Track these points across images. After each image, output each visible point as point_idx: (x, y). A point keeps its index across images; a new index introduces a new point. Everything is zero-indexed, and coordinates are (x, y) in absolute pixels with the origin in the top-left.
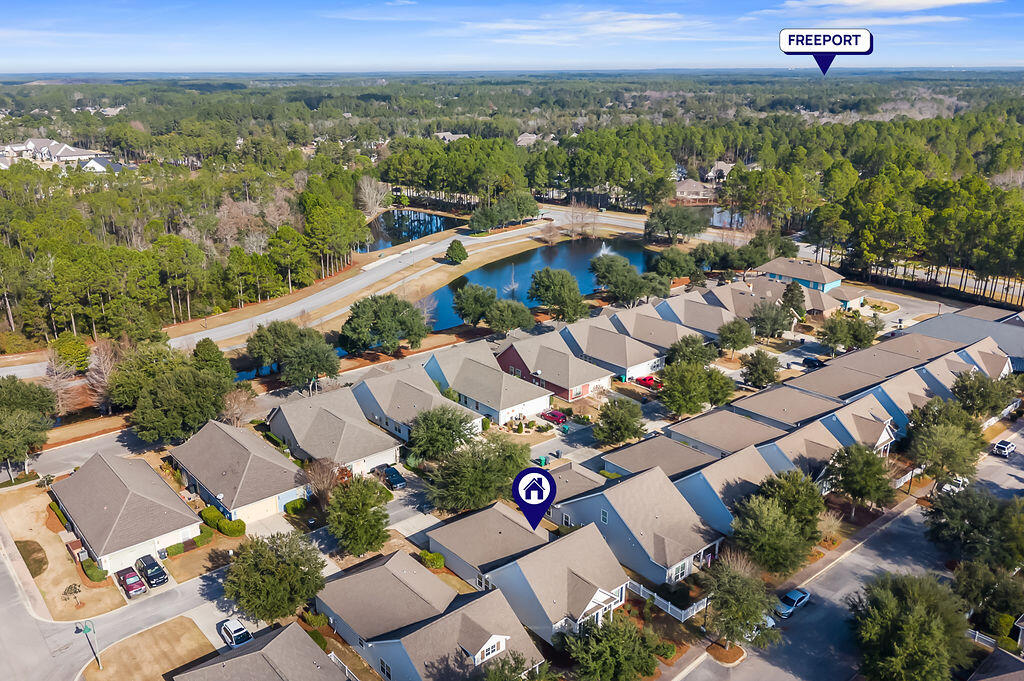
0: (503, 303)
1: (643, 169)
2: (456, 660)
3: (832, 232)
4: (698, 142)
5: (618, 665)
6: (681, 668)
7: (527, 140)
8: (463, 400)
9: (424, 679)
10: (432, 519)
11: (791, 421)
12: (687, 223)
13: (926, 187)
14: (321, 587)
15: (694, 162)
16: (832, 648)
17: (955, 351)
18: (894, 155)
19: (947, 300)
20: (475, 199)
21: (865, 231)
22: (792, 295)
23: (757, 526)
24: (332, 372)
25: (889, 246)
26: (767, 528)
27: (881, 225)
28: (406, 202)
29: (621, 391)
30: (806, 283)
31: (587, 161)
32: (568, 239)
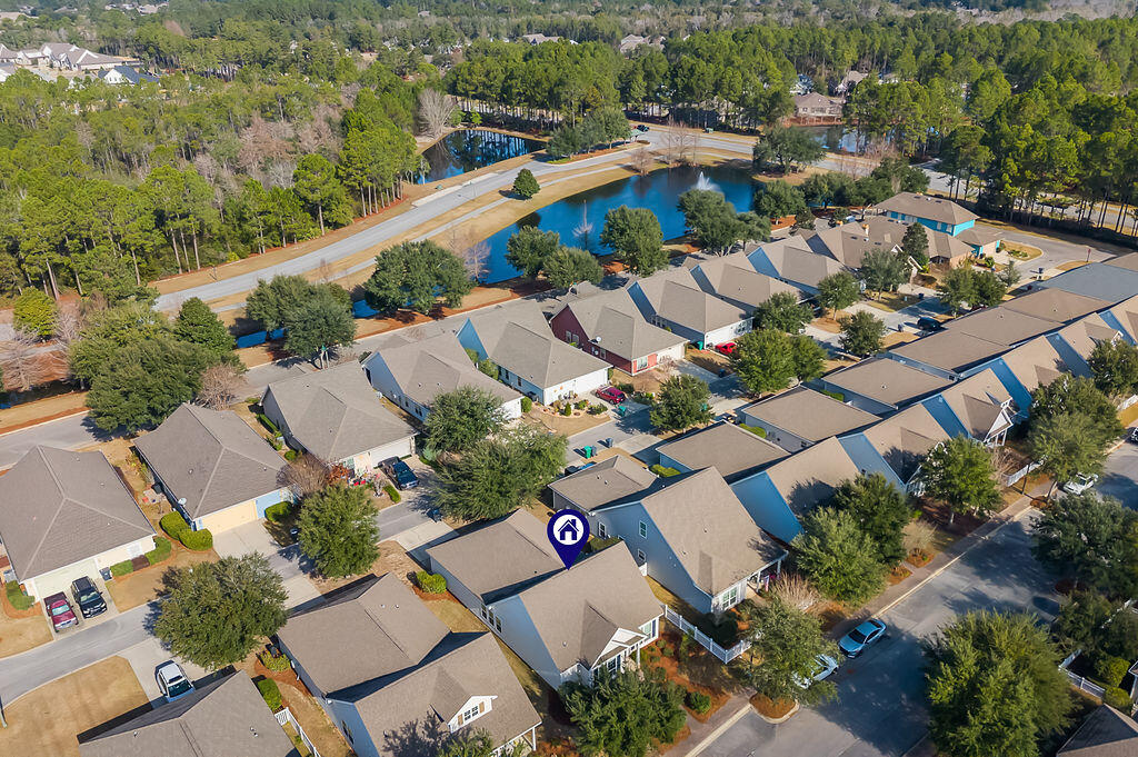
0: (563, 252)
1: (758, 81)
2: (427, 727)
3: (969, 160)
4: (828, 47)
5: (628, 733)
6: (716, 724)
7: (630, 43)
8: (503, 375)
9: (381, 754)
10: (442, 528)
11: (890, 400)
12: (802, 149)
13: (1087, 103)
14: (282, 623)
15: (823, 73)
16: (904, 696)
17: (1098, 312)
18: (1056, 64)
19: (1099, 244)
20: (559, 117)
21: (1008, 160)
22: (913, 242)
23: (823, 546)
24: (347, 338)
25: (1036, 178)
26: (835, 549)
27: (1028, 151)
28: (477, 120)
29: (696, 361)
30: (932, 224)
31: (692, 70)
32: (664, 166)
